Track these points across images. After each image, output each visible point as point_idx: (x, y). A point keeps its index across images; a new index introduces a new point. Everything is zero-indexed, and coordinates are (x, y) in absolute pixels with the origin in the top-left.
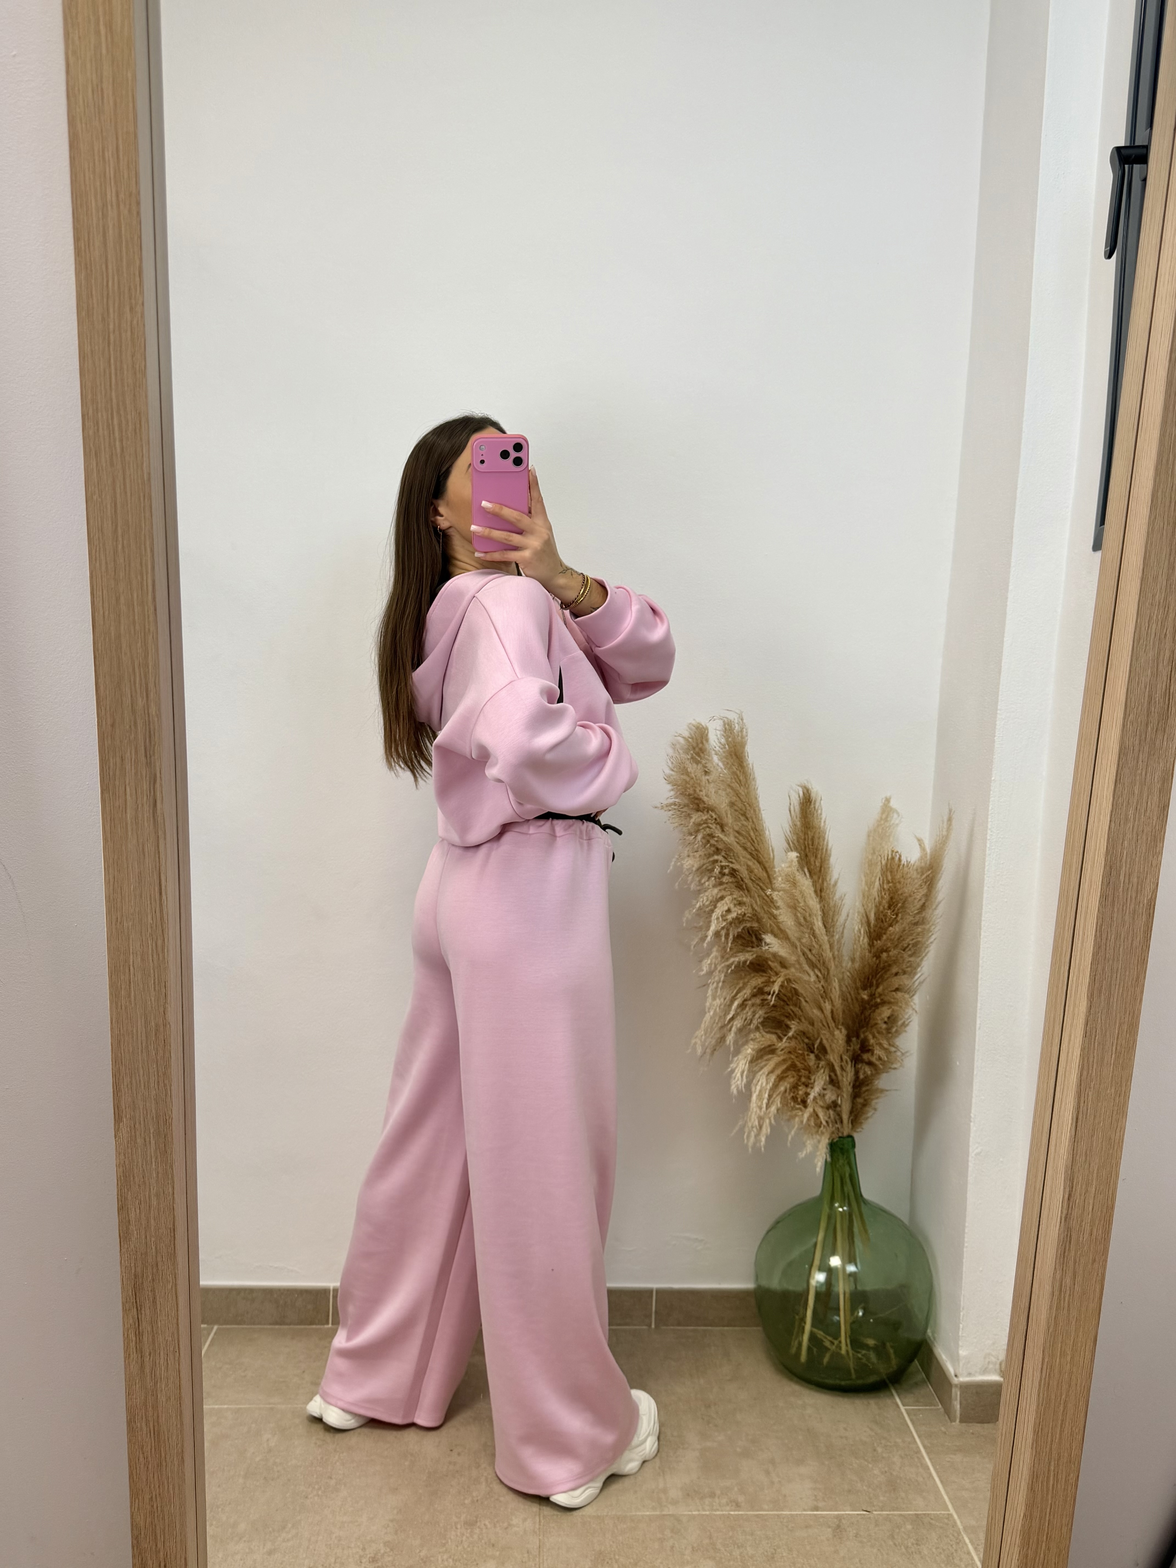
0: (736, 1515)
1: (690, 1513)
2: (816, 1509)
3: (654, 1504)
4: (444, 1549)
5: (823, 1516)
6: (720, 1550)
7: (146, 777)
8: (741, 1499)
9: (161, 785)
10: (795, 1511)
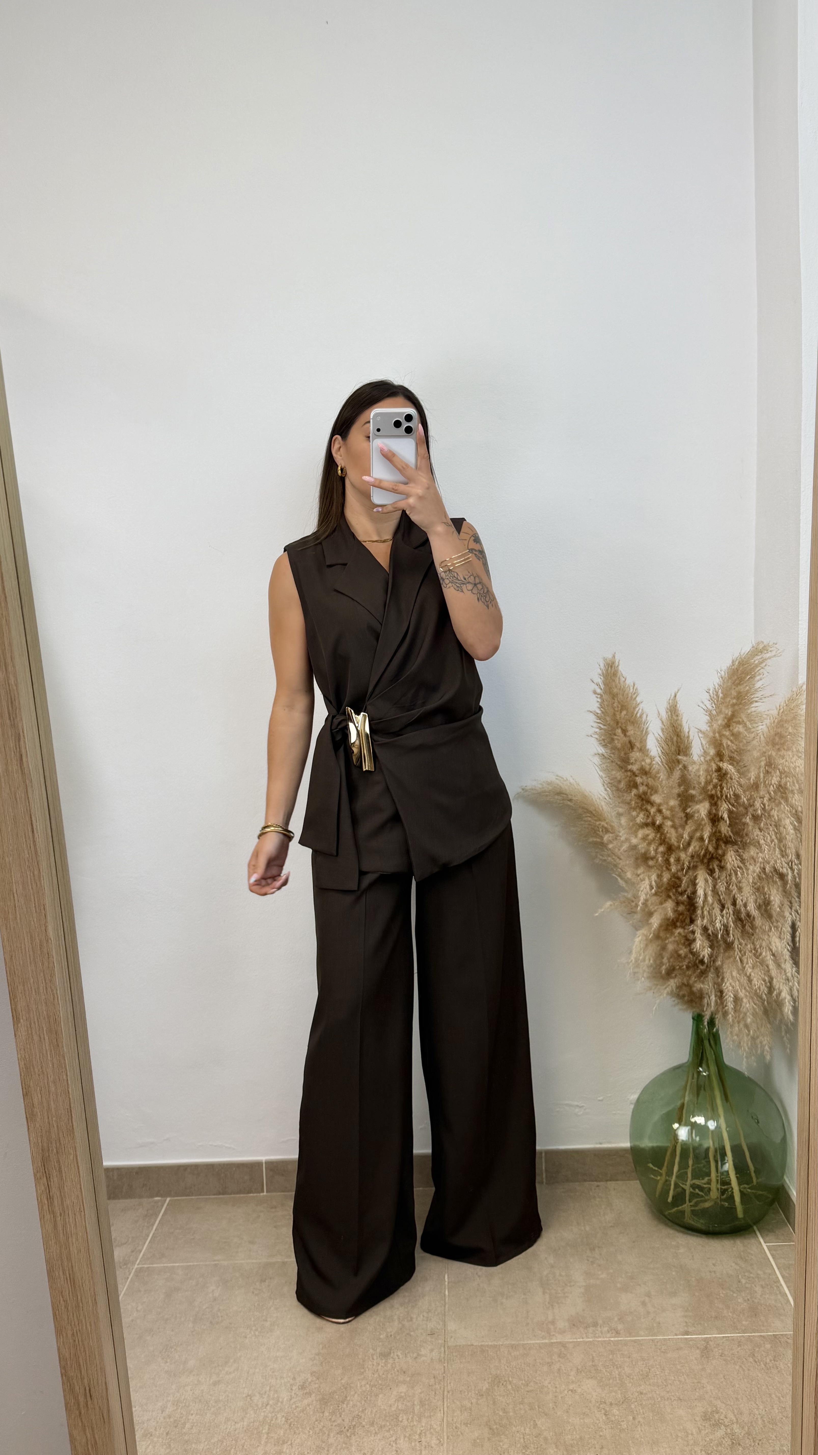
0: (615, 1340)
1: (575, 1340)
2: (687, 1333)
3: (543, 1333)
4: (362, 1376)
5: (692, 1339)
6: (601, 1371)
7: (12, 736)
8: (620, 1327)
9: (25, 742)
10: (668, 1335)
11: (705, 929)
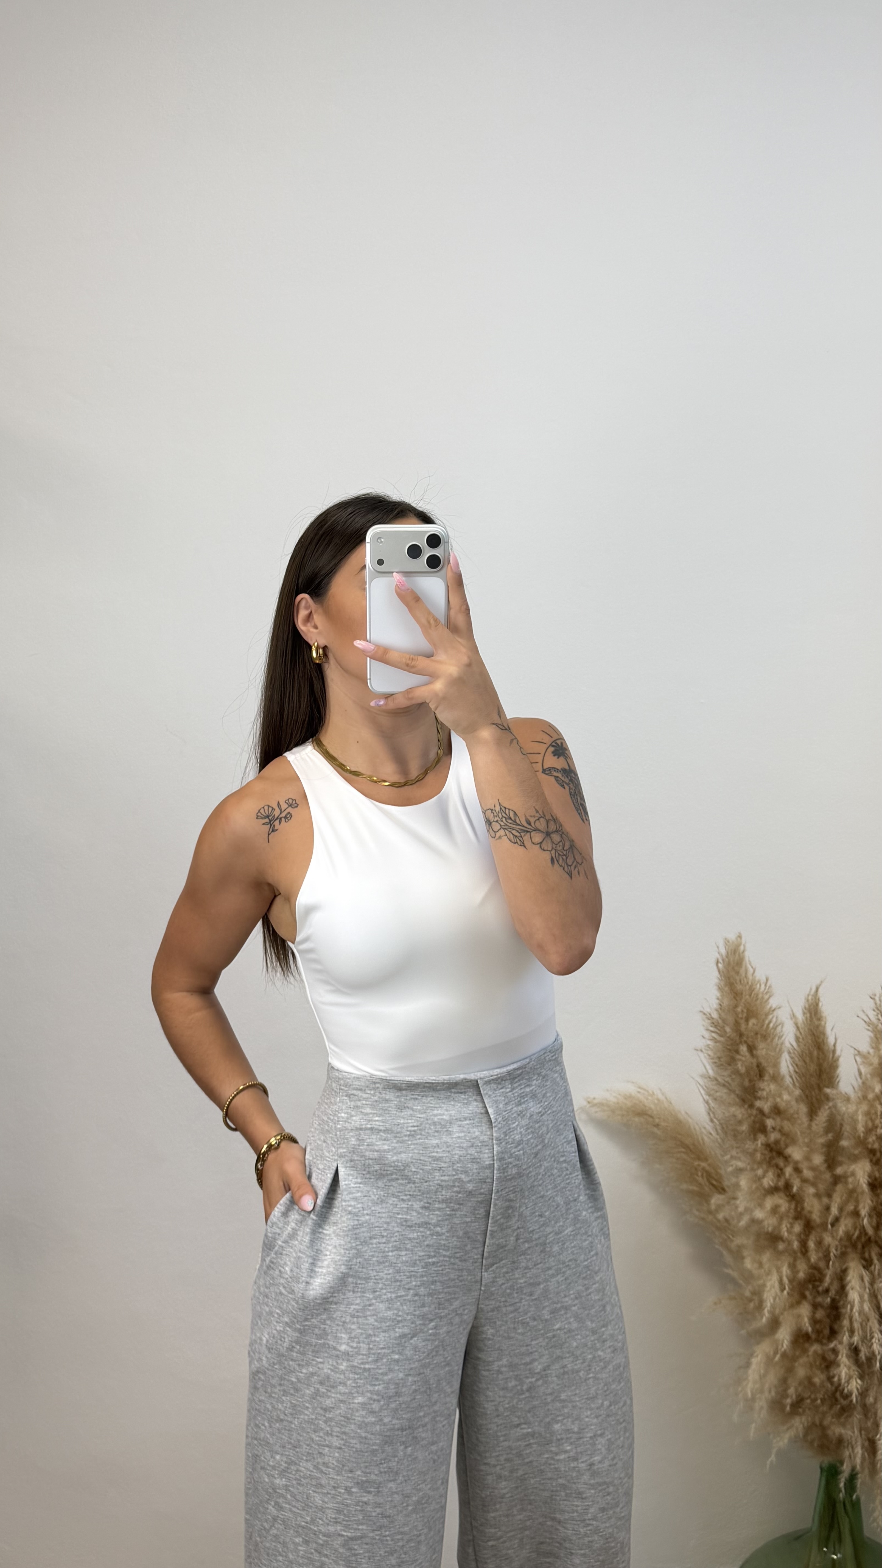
11: (855, 1351)
